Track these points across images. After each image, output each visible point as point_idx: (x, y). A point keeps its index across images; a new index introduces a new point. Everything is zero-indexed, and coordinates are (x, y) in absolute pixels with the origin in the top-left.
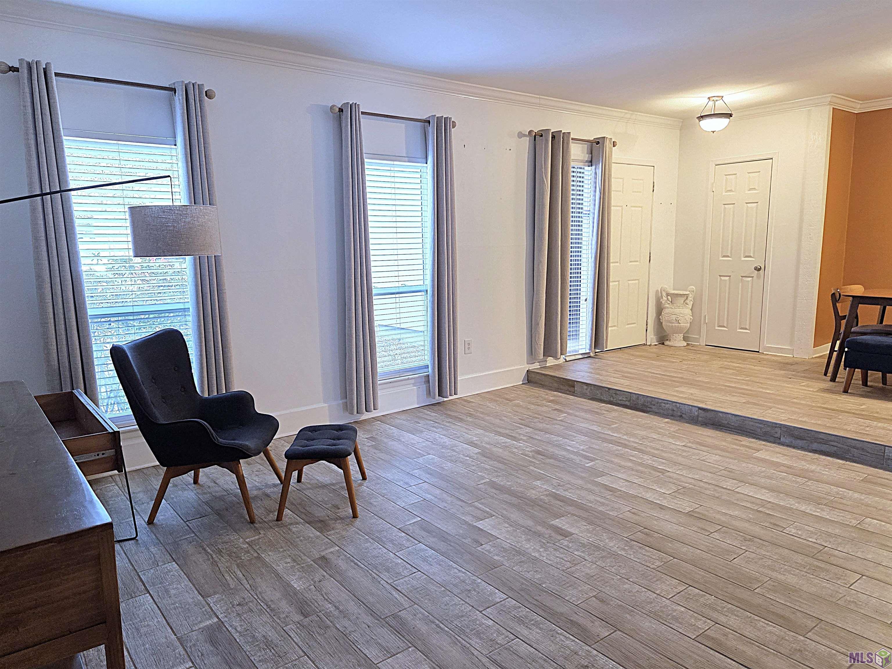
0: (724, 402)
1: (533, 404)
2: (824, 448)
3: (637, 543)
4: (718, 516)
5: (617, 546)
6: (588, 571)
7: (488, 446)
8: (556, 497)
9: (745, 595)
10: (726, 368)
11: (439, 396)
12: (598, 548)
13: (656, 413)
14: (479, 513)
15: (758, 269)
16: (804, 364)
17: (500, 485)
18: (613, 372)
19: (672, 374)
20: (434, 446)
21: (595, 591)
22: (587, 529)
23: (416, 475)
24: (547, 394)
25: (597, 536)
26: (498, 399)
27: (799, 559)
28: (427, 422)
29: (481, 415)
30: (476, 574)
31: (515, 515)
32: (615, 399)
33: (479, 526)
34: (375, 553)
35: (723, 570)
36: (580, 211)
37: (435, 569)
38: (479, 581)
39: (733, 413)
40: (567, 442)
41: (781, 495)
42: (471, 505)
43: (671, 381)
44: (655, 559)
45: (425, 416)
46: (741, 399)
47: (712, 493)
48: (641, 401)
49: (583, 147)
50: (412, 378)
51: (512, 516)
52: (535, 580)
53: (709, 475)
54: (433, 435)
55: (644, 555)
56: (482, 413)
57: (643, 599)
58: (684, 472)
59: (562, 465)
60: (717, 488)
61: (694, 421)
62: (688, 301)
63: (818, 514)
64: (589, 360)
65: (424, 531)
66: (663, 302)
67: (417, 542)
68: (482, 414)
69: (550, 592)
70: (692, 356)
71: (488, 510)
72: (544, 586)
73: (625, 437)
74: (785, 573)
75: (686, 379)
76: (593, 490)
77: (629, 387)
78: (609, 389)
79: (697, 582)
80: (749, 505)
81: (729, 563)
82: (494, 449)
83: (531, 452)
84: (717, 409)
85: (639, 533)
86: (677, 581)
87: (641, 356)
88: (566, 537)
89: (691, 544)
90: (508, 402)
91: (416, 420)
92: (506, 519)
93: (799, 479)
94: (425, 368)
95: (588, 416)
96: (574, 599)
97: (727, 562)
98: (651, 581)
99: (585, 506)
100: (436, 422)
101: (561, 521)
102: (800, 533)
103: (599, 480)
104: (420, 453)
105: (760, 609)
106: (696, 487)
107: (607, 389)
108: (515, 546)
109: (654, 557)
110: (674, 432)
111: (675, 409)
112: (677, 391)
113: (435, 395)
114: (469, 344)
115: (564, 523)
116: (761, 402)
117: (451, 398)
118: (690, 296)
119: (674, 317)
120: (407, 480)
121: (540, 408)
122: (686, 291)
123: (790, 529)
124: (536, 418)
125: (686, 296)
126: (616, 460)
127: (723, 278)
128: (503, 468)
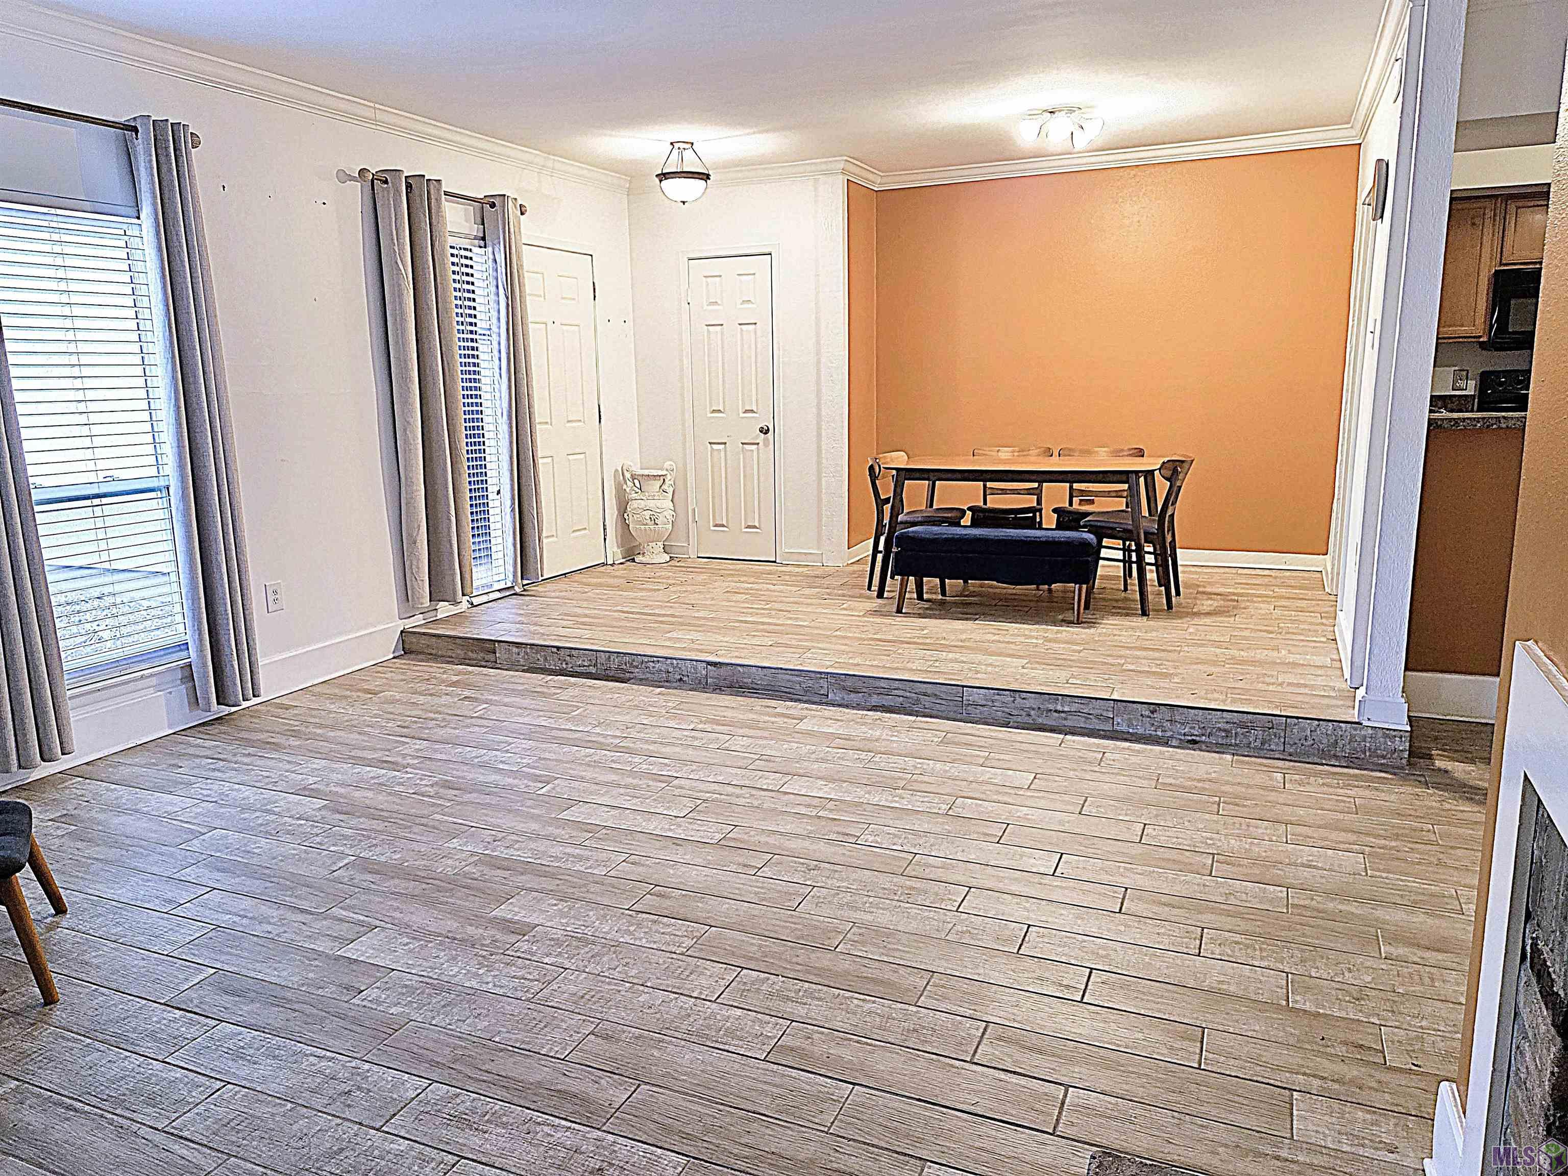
0: (743, 648)
1: (420, 694)
2: (887, 701)
3: (648, 916)
4: (763, 839)
5: (616, 929)
6: (573, 989)
7: (341, 790)
8: (495, 863)
9: (824, 960)
10: (736, 592)
11: (218, 703)
12: (584, 941)
13: (641, 680)
14: (344, 930)
15: (765, 431)
16: (839, 576)
17: (379, 863)
18: (560, 617)
19: (657, 611)
20: (222, 810)
21: (592, 1023)
22: (560, 910)
23: (189, 879)
24: (444, 673)
25: (579, 920)
26: (348, 693)
27: (884, 881)
28: (198, 761)
29: (319, 731)
30: (359, 1056)
31: (419, 917)
32: (570, 666)
33: (349, 955)
34: (115, 1071)
35: (787, 927)
36: (473, 328)
37: (265, 1068)
38: (367, 1066)
39: (758, 664)
40: (496, 756)
41: (845, 785)
42: (324, 916)
43: (656, 622)
44: (682, 936)
45: (191, 751)
46: (767, 639)
47: (748, 801)
48: (615, 663)
49: (466, 210)
50: (152, 675)
51: (414, 918)
52: (479, 1034)
53: (739, 771)
54: (215, 787)
55: (663, 933)
56: (321, 726)
57: (675, 1011)
58: (701, 775)
59: (494, 800)
60: (754, 792)
61: (702, 685)
62: (665, 487)
63: (897, 805)
64: (514, 601)
65: (227, 993)
66: (628, 490)
67: (214, 1023)
68: (319, 728)
69: (510, 1048)
70: (682, 577)
71: (362, 918)
72: (497, 1039)
73: (598, 730)
74: (872, 910)
75: (681, 617)
76: (558, 836)
77: (592, 641)
78: (558, 648)
79: (751, 958)
80: (803, 810)
81: (793, 913)
82: (357, 794)
83: (432, 786)
84: (733, 661)
85: (648, 896)
86: (721, 965)
87: (600, 585)
88: (524, 935)
89: (732, 896)
90: (370, 696)
91: (173, 762)
92: (403, 928)
93: (863, 755)
94: (181, 650)
95: (527, 702)
96: (556, 1049)
97: (790, 912)
98: (682, 976)
99: (547, 869)
100: (220, 759)
101: (510, 907)
102: (879, 840)
103: (565, 815)
104: (192, 831)
105: (850, 978)
106: (723, 797)
107: (555, 650)
108: (428, 977)
109: (680, 934)
110: (674, 708)
111: (671, 670)
112: (670, 639)
113: (209, 703)
114: (275, 592)
115: (516, 909)
116: (794, 642)
117: (245, 704)
118: (669, 477)
119: (647, 514)
120: (169, 895)
121: (436, 700)
122: (662, 469)
123: (866, 837)
124: (432, 719)
125: (662, 478)
126: (589, 774)
127: (715, 447)
128: (379, 828)
